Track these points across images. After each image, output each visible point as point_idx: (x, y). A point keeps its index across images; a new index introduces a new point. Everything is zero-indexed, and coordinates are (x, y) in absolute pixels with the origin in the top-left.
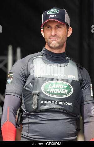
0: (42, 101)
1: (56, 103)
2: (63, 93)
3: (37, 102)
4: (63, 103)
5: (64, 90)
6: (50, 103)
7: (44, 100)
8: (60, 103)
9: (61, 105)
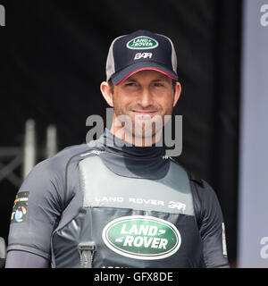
2: (156, 247)
5: (159, 239)
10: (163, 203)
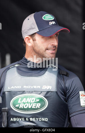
0: (12, 118)
1: (27, 119)
2: (35, 107)
3: (6, 119)
4: (36, 119)
5: (36, 104)
6: (21, 120)
7: (13, 117)
8: (31, 119)
9: (32, 122)
10: (39, 87)
